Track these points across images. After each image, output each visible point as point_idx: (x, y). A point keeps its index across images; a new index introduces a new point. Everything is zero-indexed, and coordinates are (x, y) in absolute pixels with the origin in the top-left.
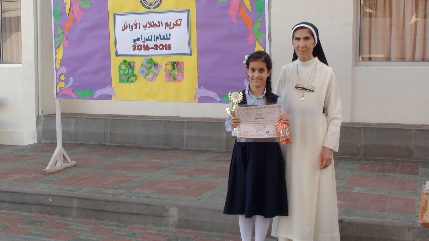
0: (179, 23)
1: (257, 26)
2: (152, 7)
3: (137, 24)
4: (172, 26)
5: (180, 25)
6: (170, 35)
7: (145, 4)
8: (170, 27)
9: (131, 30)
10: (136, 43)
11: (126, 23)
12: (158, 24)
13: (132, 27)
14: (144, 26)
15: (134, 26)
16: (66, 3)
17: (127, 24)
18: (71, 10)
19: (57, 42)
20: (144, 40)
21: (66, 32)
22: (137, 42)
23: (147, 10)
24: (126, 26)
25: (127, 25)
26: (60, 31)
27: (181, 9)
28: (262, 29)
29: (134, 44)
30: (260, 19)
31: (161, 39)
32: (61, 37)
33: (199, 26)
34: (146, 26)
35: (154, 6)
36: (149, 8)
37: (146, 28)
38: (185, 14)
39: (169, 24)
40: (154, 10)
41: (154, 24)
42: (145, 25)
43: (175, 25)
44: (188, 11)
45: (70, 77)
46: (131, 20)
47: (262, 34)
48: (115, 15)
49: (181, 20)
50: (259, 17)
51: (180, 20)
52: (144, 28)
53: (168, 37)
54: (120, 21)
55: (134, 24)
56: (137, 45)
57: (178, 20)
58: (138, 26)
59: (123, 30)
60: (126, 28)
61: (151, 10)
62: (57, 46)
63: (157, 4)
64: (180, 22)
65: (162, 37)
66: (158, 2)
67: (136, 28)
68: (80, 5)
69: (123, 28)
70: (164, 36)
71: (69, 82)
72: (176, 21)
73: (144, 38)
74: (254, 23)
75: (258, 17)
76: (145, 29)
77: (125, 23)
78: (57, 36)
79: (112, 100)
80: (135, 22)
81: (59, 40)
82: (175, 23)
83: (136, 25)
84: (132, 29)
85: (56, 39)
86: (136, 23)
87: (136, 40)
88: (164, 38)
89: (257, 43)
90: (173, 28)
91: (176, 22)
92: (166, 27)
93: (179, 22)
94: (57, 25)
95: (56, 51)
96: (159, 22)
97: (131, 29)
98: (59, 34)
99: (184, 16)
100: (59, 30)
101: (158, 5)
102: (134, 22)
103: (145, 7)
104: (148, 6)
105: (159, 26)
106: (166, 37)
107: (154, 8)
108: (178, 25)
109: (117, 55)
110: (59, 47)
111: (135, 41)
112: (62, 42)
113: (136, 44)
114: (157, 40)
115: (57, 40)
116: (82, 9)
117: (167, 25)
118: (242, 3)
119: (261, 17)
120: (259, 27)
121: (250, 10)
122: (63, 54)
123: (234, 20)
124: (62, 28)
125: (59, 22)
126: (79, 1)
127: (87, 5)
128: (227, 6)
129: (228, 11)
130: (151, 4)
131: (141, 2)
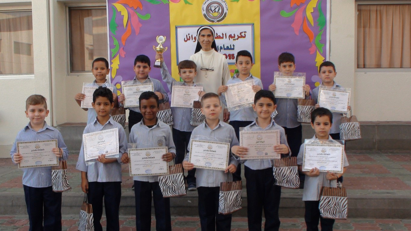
1: (319, 38)
2: (216, 20)
4: (236, 37)
5: (245, 37)
6: (234, 46)
7: (208, 17)
8: (234, 39)
9: (194, 42)
11: (189, 34)
12: (222, 36)
16: (123, 16)
18: (129, 22)
19: (112, 52)
21: (124, 43)
23: (211, 23)
24: (188, 38)
25: (189, 37)
26: (116, 42)
27: (245, 22)
28: (323, 41)
30: (321, 33)
31: (225, 49)
32: (117, 48)
33: (263, 38)
35: (218, 19)
36: (213, 21)
38: (250, 27)
39: (233, 35)
40: (217, 23)
41: (218, 36)
43: (239, 37)
44: (253, 25)
47: (323, 45)
48: (176, 28)
49: (246, 32)
51: (244, 32)
53: (232, 47)
54: (182, 33)
57: (242, 33)
59: (185, 41)
60: (189, 39)
61: (214, 23)
62: (113, 56)
63: (220, 18)
64: (245, 34)
65: (225, 47)
66: (222, 16)
68: (139, 18)
69: (186, 39)
70: (228, 47)
72: (241, 33)
74: (316, 36)
77: (188, 35)
78: (112, 47)
81: (115, 51)
82: (239, 35)
85: (111, 49)
88: (228, 48)
89: (318, 53)
90: (237, 39)
92: (230, 38)
93: (243, 34)
94: (113, 37)
95: (112, 61)
96: (223, 34)
97: (194, 40)
98: (115, 45)
99: (248, 29)
100: (114, 40)
101: (222, 19)
103: (209, 20)
104: (212, 19)
105: (223, 38)
106: (230, 47)
107: (218, 21)
108: (242, 37)
110: (114, 57)
112: (118, 52)
114: (221, 50)
115: (113, 50)
116: (141, 21)
117: (230, 36)
118: (305, 18)
119: (323, 31)
120: (320, 39)
121: (313, 24)
122: (119, 64)
123: (297, 33)
124: (119, 39)
125: (114, 33)
126: (138, 14)
127: (147, 17)
128: (291, 21)
129: (292, 25)
130: (215, 18)
131: (205, 15)
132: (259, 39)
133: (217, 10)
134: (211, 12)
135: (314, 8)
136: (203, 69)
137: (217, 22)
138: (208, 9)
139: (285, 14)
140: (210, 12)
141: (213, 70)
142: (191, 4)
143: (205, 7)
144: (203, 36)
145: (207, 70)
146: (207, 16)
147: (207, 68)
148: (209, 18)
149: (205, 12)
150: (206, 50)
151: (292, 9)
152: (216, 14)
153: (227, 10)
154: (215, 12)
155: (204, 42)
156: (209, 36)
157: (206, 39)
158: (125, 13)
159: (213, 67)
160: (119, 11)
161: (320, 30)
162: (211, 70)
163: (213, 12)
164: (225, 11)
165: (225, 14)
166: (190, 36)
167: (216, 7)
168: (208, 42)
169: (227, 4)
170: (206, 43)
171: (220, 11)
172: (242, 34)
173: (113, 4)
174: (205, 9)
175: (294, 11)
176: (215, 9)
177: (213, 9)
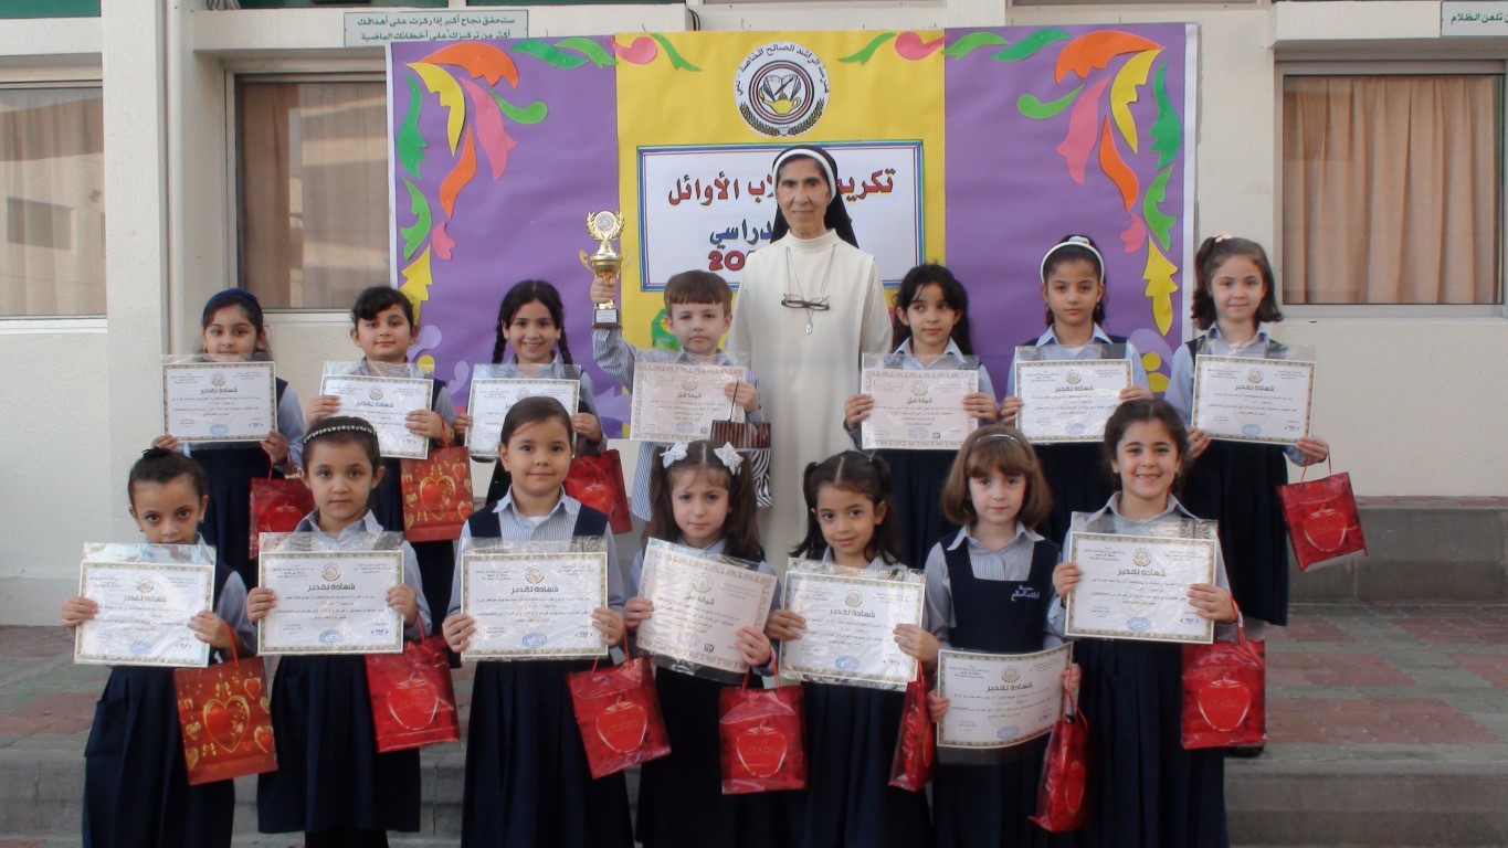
0: (885, 183)
1: (1157, 194)
2: (783, 129)
3: (727, 182)
4: (859, 190)
5: (888, 189)
7: (757, 117)
8: (851, 195)
9: (703, 204)
10: (723, 247)
11: (686, 178)
13: (709, 193)
14: (752, 191)
15: (716, 191)
16: (448, 108)
17: (688, 182)
18: (469, 130)
19: (405, 242)
20: (751, 236)
21: (447, 206)
22: (724, 242)
23: (766, 138)
24: (684, 190)
25: (688, 187)
26: (420, 204)
27: (890, 136)
28: (1173, 207)
29: (714, 248)
30: (1166, 175)
32: (422, 228)
33: (954, 193)
34: (761, 191)
35: (792, 125)
36: (774, 132)
37: (760, 197)
38: (908, 153)
42: (756, 186)
43: (867, 189)
44: (919, 145)
45: (456, 361)
46: (704, 168)
47: (1171, 222)
48: (641, 153)
49: (893, 172)
50: (1165, 168)
51: (887, 171)
52: (755, 197)
54: (663, 172)
55: (717, 183)
56: (724, 253)
57: (880, 173)
58: (731, 190)
59: (674, 202)
60: (687, 196)
61: (779, 139)
62: (407, 254)
63: (802, 120)
64: (890, 180)
66: (809, 114)
67: (723, 196)
68: (504, 116)
69: (675, 196)
71: (454, 379)
72: (874, 176)
73: (755, 230)
74: (1145, 185)
75: (1157, 168)
76: (758, 200)
77: (682, 180)
78: (406, 220)
79: (621, 437)
80: (721, 175)
81: (415, 234)
82: (870, 183)
83: (723, 186)
84: (706, 200)
85: (402, 230)
86: (722, 180)
87: (721, 237)
89: (1153, 247)
90: (862, 197)
91: (873, 178)
93: (883, 180)
94: (411, 187)
95: (404, 272)
97: (703, 199)
98: (414, 211)
99: (902, 160)
100: (415, 198)
101: (808, 124)
102: (718, 177)
103: (759, 127)
104: (771, 125)
107: (794, 131)
108: (878, 188)
109: (645, 287)
110: (414, 257)
111: (717, 239)
112: (429, 239)
113: (720, 250)
115: (407, 233)
116: (512, 130)
118: (1107, 124)
119: (1170, 170)
120: (1161, 200)
121: (1134, 144)
122: (431, 283)
123: (1078, 176)
124: (431, 192)
125: (416, 172)
126: (502, 103)
127: (535, 114)
128: (1055, 132)
129: (1059, 148)
130: (780, 118)
131: (745, 111)
132: (942, 197)
133: (788, 91)
134: (767, 97)
135: (1139, 88)
136: (790, 302)
137: (789, 136)
138: (758, 89)
139: (1034, 108)
140: (763, 99)
141: (827, 308)
142: (697, 69)
143: (746, 79)
144: (791, 184)
145: (806, 305)
146: (755, 114)
147: (807, 300)
148: (760, 119)
149: (745, 98)
150: (805, 234)
151: (1059, 90)
152: (784, 107)
153: (826, 91)
154: (783, 97)
155: (795, 207)
156: (811, 182)
157: (798, 194)
158: (453, 98)
159: (828, 297)
160: (432, 90)
161: (1159, 164)
162: (819, 305)
163: (776, 97)
164: (819, 93)
165: (820, 105)
166: (692, 183)
167: (787, 79)
168: (809, 208)
169: (824, 70)
170: (802, 209)
171: (801, 94)
172: (879, 179)
173: (412, 65)
174: (745, 87)
175: (1069, 98)
176: (783, 87)
177: (774, 87)
